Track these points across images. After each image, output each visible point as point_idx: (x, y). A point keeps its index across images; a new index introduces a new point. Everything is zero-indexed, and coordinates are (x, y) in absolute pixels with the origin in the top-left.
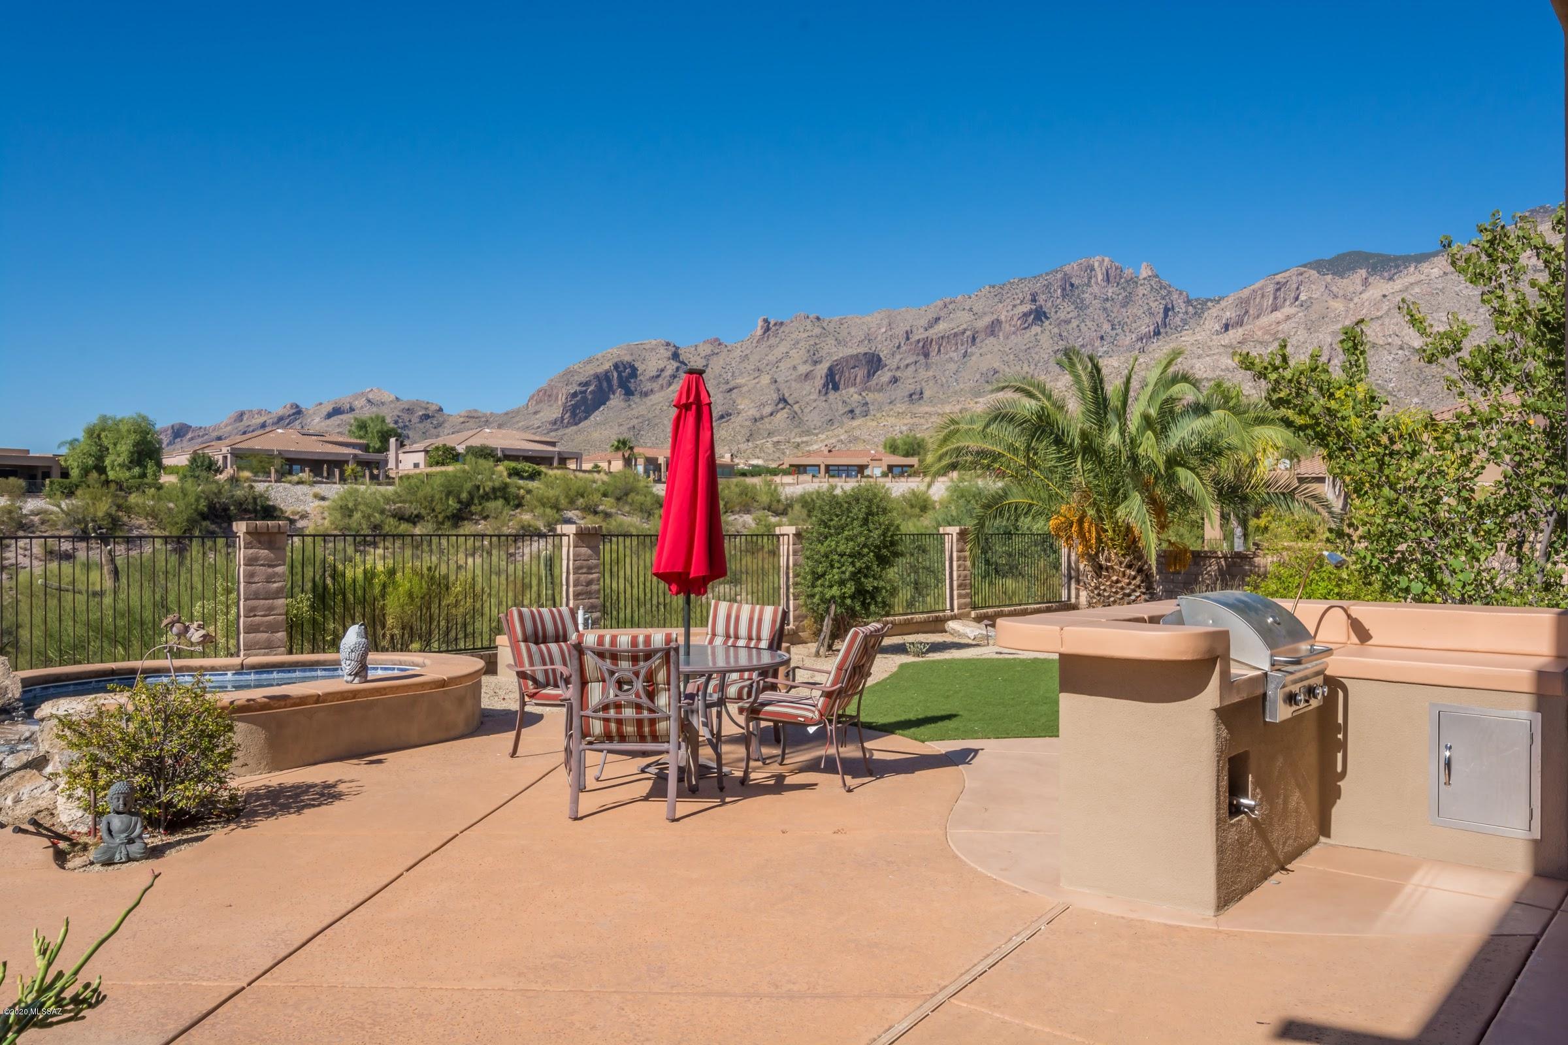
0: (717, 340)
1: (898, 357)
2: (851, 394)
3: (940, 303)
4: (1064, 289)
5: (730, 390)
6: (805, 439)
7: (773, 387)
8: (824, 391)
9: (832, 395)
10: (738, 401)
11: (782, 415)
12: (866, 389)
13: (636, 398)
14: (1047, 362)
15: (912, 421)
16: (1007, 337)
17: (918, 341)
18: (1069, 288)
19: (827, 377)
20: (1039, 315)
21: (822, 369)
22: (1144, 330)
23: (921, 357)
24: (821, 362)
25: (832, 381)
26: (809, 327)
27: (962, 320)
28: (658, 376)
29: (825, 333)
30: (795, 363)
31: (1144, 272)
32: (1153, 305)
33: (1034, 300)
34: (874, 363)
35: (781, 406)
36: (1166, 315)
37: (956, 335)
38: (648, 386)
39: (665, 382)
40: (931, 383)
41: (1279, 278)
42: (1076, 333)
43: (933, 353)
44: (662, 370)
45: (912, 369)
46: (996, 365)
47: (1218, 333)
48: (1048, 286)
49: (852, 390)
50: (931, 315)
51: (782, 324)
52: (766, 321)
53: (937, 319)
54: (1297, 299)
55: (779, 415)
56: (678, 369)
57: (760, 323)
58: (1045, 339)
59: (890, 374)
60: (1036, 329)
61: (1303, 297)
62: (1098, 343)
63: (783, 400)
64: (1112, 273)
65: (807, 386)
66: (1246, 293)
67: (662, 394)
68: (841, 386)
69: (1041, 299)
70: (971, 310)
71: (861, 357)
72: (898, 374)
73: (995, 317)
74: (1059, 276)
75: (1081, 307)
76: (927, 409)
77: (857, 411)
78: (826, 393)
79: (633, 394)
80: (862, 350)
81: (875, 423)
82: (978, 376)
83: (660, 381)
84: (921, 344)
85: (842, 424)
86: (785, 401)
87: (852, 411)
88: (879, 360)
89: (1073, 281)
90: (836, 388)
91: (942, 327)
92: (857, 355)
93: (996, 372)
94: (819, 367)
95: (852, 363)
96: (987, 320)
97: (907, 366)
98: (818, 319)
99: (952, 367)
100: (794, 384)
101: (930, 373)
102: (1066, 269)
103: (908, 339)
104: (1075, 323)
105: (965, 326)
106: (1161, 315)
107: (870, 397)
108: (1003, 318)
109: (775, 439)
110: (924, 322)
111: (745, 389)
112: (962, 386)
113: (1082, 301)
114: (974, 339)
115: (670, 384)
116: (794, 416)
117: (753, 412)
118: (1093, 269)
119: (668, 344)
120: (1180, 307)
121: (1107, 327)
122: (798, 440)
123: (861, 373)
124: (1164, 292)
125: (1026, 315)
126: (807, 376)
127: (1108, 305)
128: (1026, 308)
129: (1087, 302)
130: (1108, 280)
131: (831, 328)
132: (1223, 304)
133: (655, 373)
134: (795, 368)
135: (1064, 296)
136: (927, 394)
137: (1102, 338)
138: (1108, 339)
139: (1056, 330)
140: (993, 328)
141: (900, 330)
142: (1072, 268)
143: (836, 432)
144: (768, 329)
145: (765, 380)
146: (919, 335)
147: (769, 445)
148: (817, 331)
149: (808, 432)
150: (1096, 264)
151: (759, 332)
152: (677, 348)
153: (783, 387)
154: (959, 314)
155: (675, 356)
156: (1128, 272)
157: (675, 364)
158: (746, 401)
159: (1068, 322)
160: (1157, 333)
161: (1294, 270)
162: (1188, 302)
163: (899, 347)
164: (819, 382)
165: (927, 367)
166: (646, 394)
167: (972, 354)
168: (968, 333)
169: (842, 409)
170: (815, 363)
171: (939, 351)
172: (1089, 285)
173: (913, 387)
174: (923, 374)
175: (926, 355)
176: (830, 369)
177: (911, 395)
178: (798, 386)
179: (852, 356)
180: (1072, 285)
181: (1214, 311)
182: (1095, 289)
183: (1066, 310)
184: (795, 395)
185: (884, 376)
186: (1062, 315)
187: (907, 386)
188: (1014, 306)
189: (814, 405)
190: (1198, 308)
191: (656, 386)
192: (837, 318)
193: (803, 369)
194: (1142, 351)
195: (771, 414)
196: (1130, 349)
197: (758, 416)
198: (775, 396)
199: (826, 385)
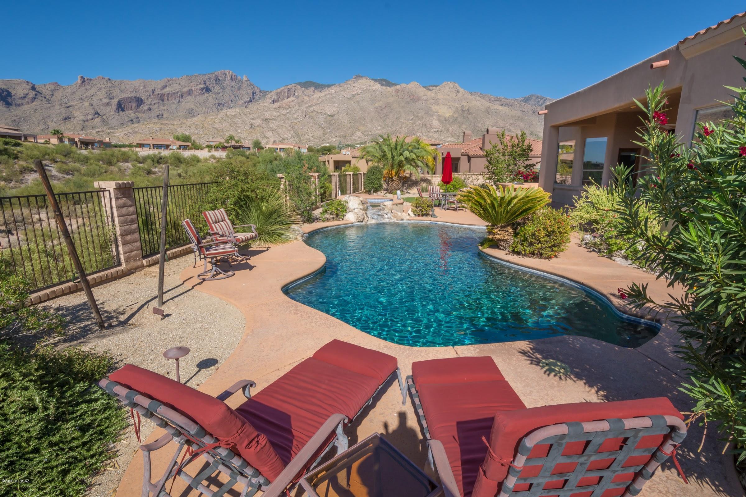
0: (56, 83)
1: (150, 100)
2: (131, 114)
3: (166, 80)
4: (216, 81)
5: (68, 107)
6: (112, 131)
7: (91, 107)
8: (117, 111)
9: (121, 113)
10: (74, 112)
11: (97, 120)
12: (137, 112)
13: (14, 107)
14: (212, 108)
15: (161, 126)
16: (195, 97)
17: (158, 94)
18: (218, 81)
19: (118, 105)
20: (208, 90)
21: (115, 101)
22: (246, 99)
23: (161, 101)
24: (113, 98)
25: (121, 107)
26: (105, 83)
27: (175, 88)
28: (25, 97)
29: (113, 86)
30: (101, 97)
31: (245, 79)
32: (249, 91)
33: (205, 83)
34: (139, 102)
35: (96, 116)
36: (253, 95)
37: (174, 93)
38: (20, 102)
39: (29, 101)
40: (166, 111)
41: (289, 87)
42: (222, 98)
43: (166, 100)
44: (27, 95)
45: (156, 105)
46: (193, 107)
47: (271, 103)
48: (210, 79)
49: (131, 112)
50: (163, 84)
51: (91, 80)
52: (82, 77)
53: (166, 86)
54: (294, 94)
55: (96, 120)
56: (36, 95)
57: (79, 78)
58: (210, 99)
59: (147, 106)
60: (206, 95)
61: (296, 94)
62: (230, 102)
63: (97, 113)
64: (233, 77)
65: (108, 109)
66: (279, 91)
67: (29, 106)
68: (125, 109)
69: (208, 83)
70: (179, 84)
71: (133, 98)
72: (151, 107)
73: (190, 88)
74: (214, 75)
75: (223, 88)
76: (167, 122)
77: (134, 120)
78: (118, 112)
79: (11, 105)
80: (133, 95)
81: (144, 126)
82: (185, 111)
83: (26, 99)
84: (160, 96)
85: (128, 125)
86: (98, 114)
87: (132, 120)
88: (142, 100)
89: (219, 78)
90: (123, 110)
91: (168, 90)
92: (131, 97)
93: (192, 110)
94: (113, 101)
95: (129, 101)
96: (186, 89)
97: (155, 104)
98: (109, 79)
99: (174, 106)
100: (102, 107)
101: (165, 108)
102: (216, 73)
103: (153, 93)
104: (221, 94)
105: (178, 90)
106: (252, 95)
107: (139, 115)
108: (193, 89)
109: (97, 130)
110: (160, 86)
111: (76, 107)
112: (179, 114)
113: (223, 86)
114: (182, 96)
115: (33, 102)
116: (104, 121)
117: (82, 118)
118: (226, 75)
119: (28, 82)
120: (258, 92)
121: (233, 97)
122: (109, 131)
123: (134, 105)
124: (252, 87)
125: (202, 89)
126: (108, 104)
127: (233, 89)
128: (202, 86)
129: (225, 87)
130: (232, 80)
131: (116, 84)
132: (272, 93)
133: (22, 96)
134: (101, 100)
135: (216, 83)
136: (165, 116)
137: (232, 101)
138: (234, 102)
139: (214, 96)
140: (190, 92)
141: (150, 88)
142: (218, 73)
143: (126, 128)
144: (84, 81)
145: (87, 104)
146: (158, 92)
147: (94, 132)
148: (110, 85)
149: (112, 128)
150: (227, 73)
151: (80, 82)
152: (34, 85)
153: (96, 107)
154: (175, 85)
155: (33, 88)
156: (239, 77)
157: (34, 93)
158: (78, 113)
159: (219, 93)
160: (251, 101)
161: (293, 85)
162: (260, 91)
163: (150, 96)
164: (114, 107)
165: (164, 105)
166: (19, 105)
167: (182, 102)
168: (179, 93)
169: (127, 119)
170: (111, 99)
171: (168, 99)
172: (225, 80)
173: (158, 112)
174: (162, 108)
175: (163, 100)
176: (119, 102)
177: (158, 116)
178: (104, 108)
179: (129, 97)
180: (219, 80)
181: (269, 96)
182: (227, 82)
183: (217, 89)
184: (103, 111)
185: (145, 107)
186: (216, 91)
187: (156, 112)
188: (197, 85)
189: (113, 116)
190: (264, 94)
191: (24, 102)
192: (119, 80)
193: (105, 101)
194: (246, 107)
195: (92, 119)
196: (242, 106)
197: (85, 119)
198: (93, 111)
199: (118, 109)
